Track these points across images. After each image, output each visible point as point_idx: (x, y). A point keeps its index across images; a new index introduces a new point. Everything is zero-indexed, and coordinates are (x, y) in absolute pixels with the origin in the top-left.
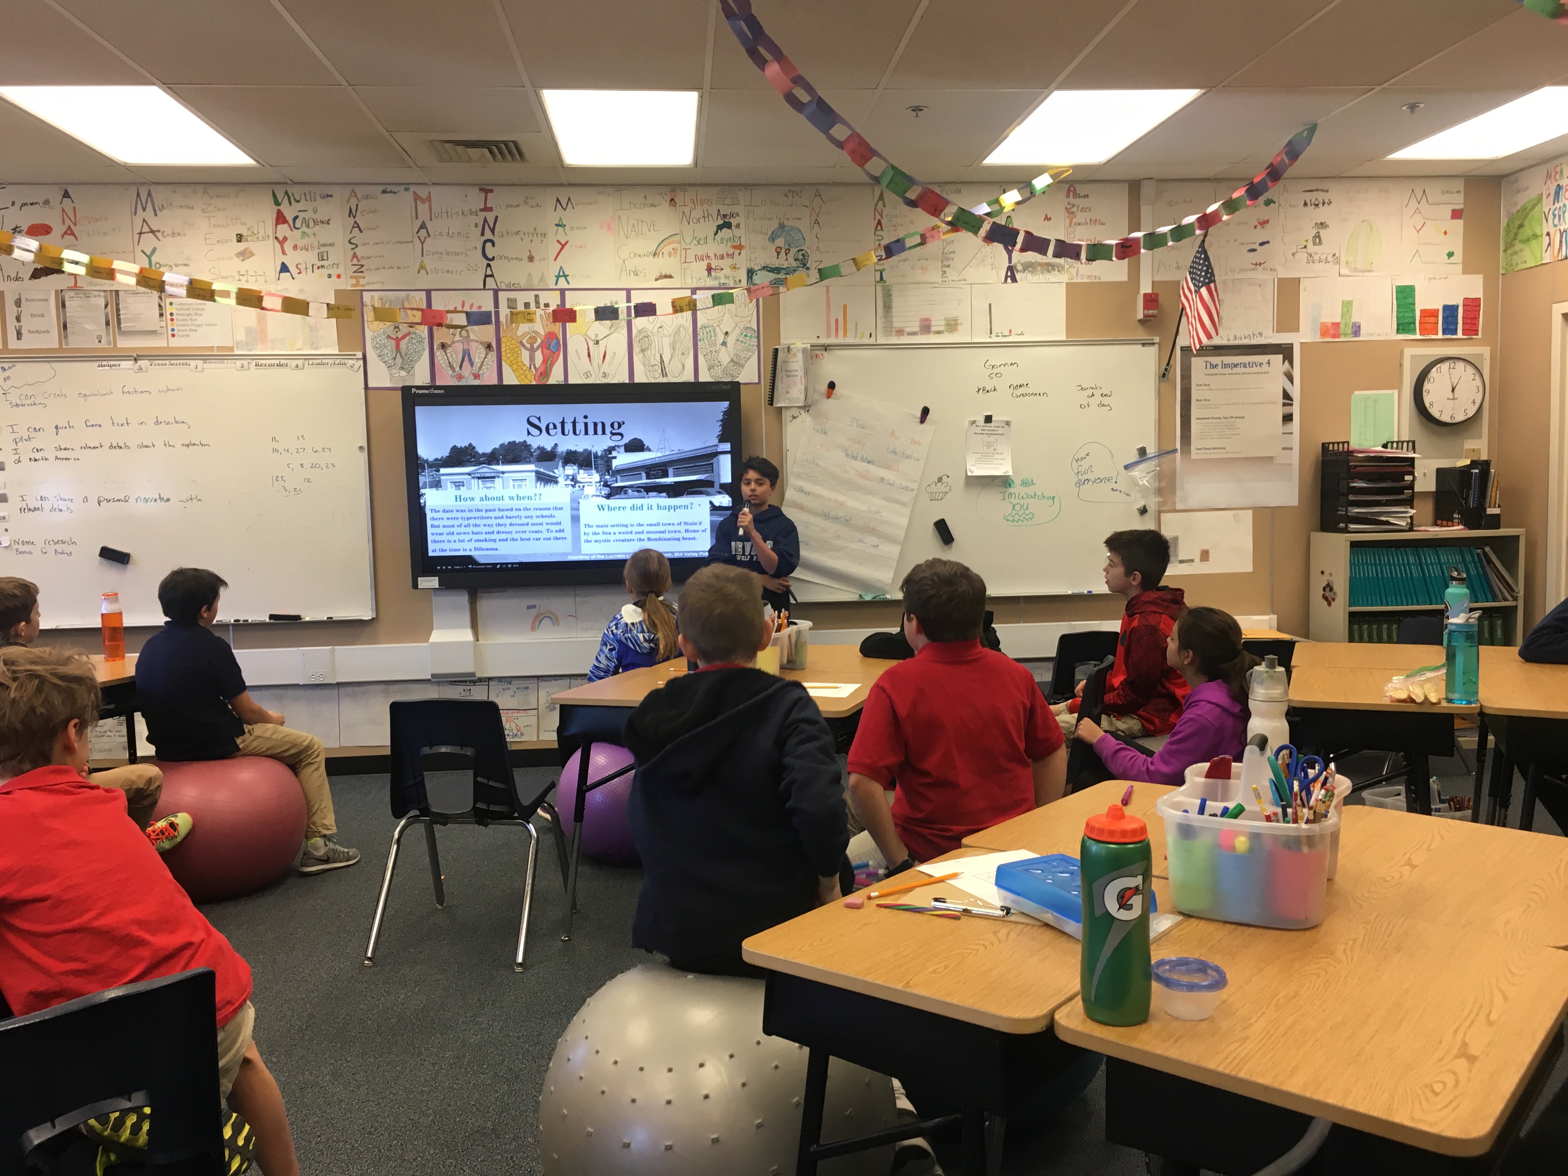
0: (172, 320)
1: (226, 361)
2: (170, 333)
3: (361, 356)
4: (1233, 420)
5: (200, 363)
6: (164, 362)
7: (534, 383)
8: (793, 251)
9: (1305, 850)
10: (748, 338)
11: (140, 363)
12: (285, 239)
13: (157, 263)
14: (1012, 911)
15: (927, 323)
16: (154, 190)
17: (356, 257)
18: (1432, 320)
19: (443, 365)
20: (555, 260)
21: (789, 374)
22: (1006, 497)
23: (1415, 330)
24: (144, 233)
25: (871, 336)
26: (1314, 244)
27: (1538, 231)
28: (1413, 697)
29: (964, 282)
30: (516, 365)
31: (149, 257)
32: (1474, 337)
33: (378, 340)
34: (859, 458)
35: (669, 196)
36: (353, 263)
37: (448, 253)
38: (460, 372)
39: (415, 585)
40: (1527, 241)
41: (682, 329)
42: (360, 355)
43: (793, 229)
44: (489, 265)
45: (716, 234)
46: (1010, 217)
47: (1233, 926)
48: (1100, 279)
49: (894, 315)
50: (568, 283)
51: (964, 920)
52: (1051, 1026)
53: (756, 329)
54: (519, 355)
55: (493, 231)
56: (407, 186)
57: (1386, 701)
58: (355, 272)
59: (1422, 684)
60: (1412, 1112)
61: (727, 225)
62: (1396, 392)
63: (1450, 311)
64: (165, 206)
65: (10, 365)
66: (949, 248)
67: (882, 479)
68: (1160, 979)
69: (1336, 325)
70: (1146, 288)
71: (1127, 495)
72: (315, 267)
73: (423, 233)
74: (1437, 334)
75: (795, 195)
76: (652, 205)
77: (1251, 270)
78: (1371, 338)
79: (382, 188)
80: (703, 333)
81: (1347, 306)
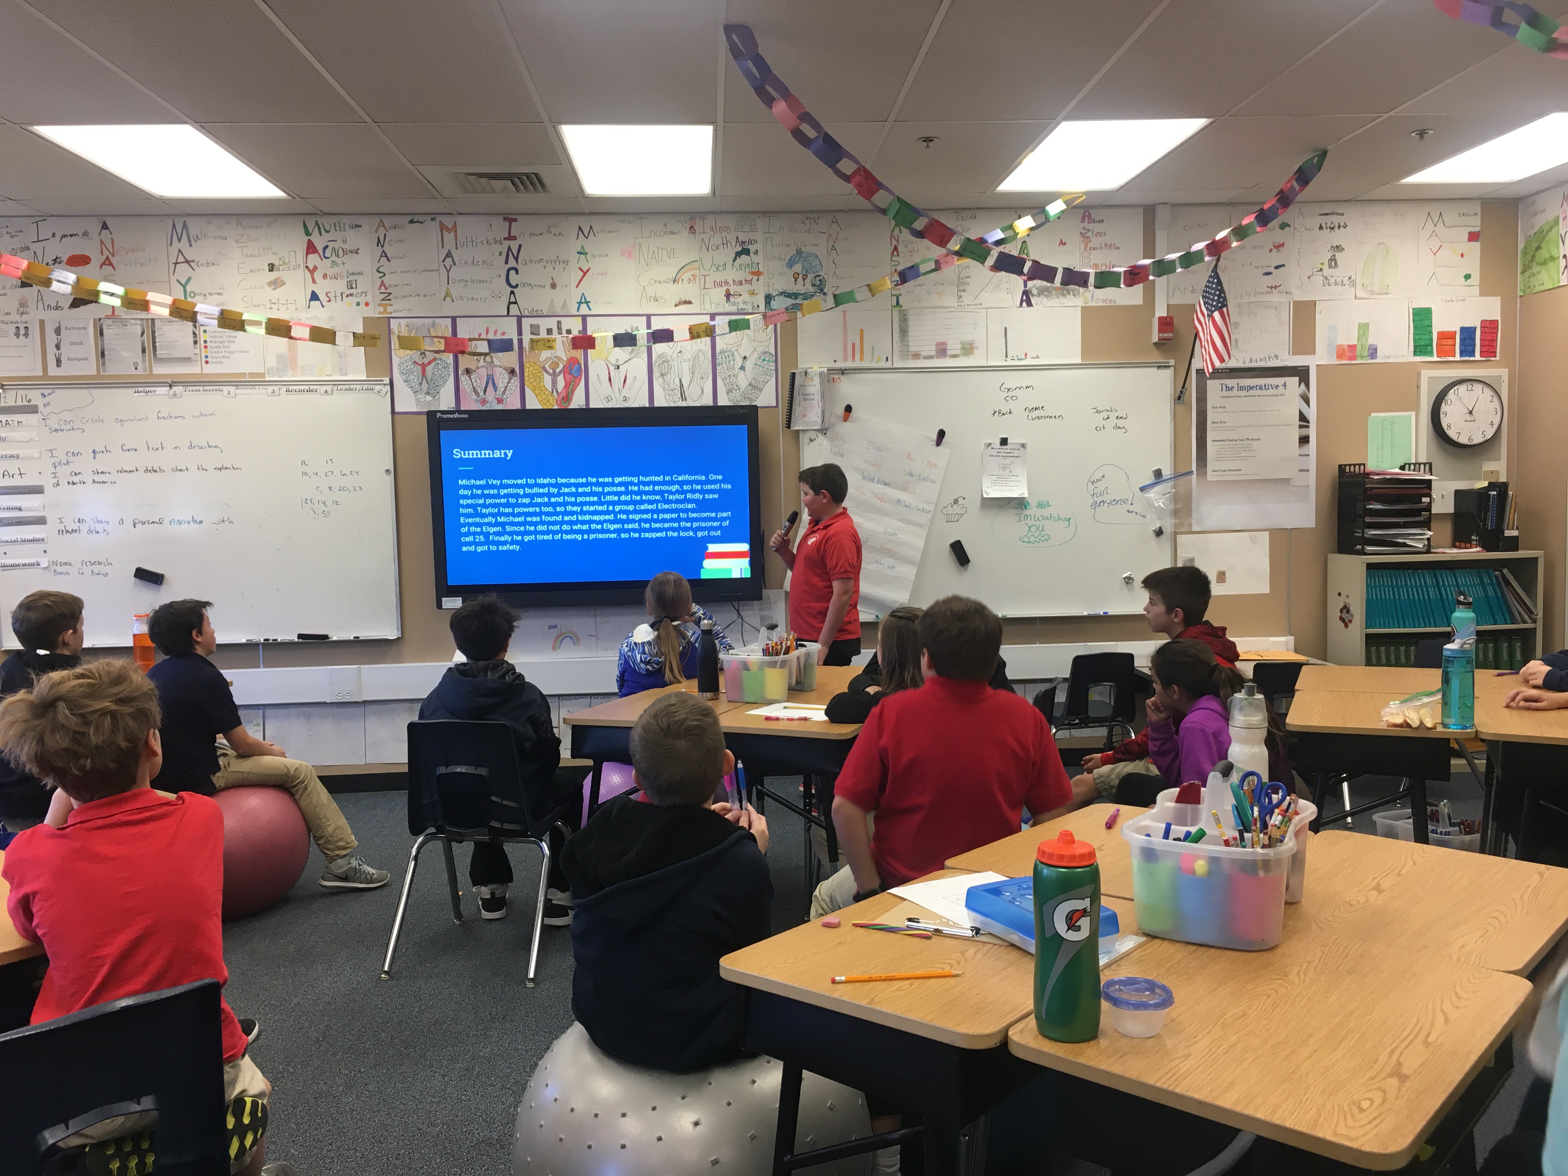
0: (206, 347)
1: (257, 387)
2: (204, 359)
3: (388, 382)
4: (1249, 442)
5: (232, 389)
6: (197, 388)
7: (556, 407)
8: (810, 277)
9: (1261, 873)
10: (766, 362)
11: (175, 389)
12: (315, 268)
13: (192, 292)
14: (981, 932)
15: (943, 347)
16: (190, 221)
17: (384, 286)
18: (1449, 342)
19: (468, 390)
20: (577, 287)
21: (806, 397)
22: (1022, 519)
23: (1432, 352)
24: (179, 263)
25: (887, 360)
26: (1330, 267)
27: (1555, 253)
28: (1409, 721)
29: (980, 307)
30: (539, 390)
31: (184, 287)
32: (1492, 359)
33: (405, 366)
34: (876, 480)
35: (688, 222)
36: (381, 291)
37: (473, 281)
38: (484, 396)
39: (439, 605)
40: (1544, 263)
41: (701, 354)
42: (387, 380)
43: (810, 255)
44: (512, 293)
45: (734, 260)
46: (1025, 242)
47: (1194, 948)
48: (1115, 303)
49: (910, 339)
50: (590, 310)
51: (935, 939)
52: (1005, 1042)
53: (774, 354)
54: (541, 380)
55: (516, 259)
56: (434, 216)
57: (1382, 726)
58: (383, 300)
59: (1418, 709)
60: (1336, 1127)
61: (746, 252)
62: (1413, 414)
63: (1468, 333)
64: (200, 236)
65: (49, 391)
66: (964, 274)
67: (899, 501)
68: (1109, 998)
69: (1352, 347)
70: (1161, 311)
71: (1143, 516)
72: (344, 295)
73: (449, 260)
74: (1455, 356)
75: (812, 221)
76: (673, 233)
77: (1266, 293)
78: (1388, 361)
79: (410, 218)
80: (722, 358)
81: (1364, 328)
